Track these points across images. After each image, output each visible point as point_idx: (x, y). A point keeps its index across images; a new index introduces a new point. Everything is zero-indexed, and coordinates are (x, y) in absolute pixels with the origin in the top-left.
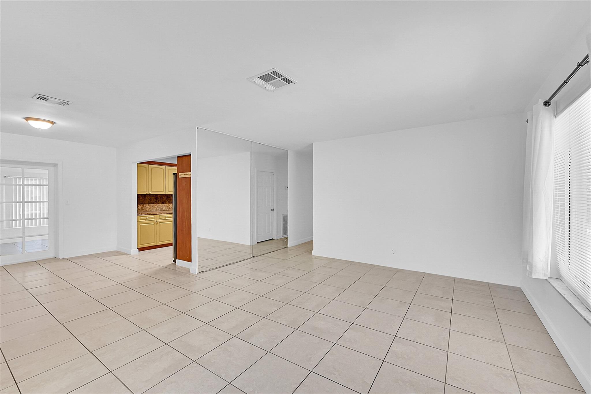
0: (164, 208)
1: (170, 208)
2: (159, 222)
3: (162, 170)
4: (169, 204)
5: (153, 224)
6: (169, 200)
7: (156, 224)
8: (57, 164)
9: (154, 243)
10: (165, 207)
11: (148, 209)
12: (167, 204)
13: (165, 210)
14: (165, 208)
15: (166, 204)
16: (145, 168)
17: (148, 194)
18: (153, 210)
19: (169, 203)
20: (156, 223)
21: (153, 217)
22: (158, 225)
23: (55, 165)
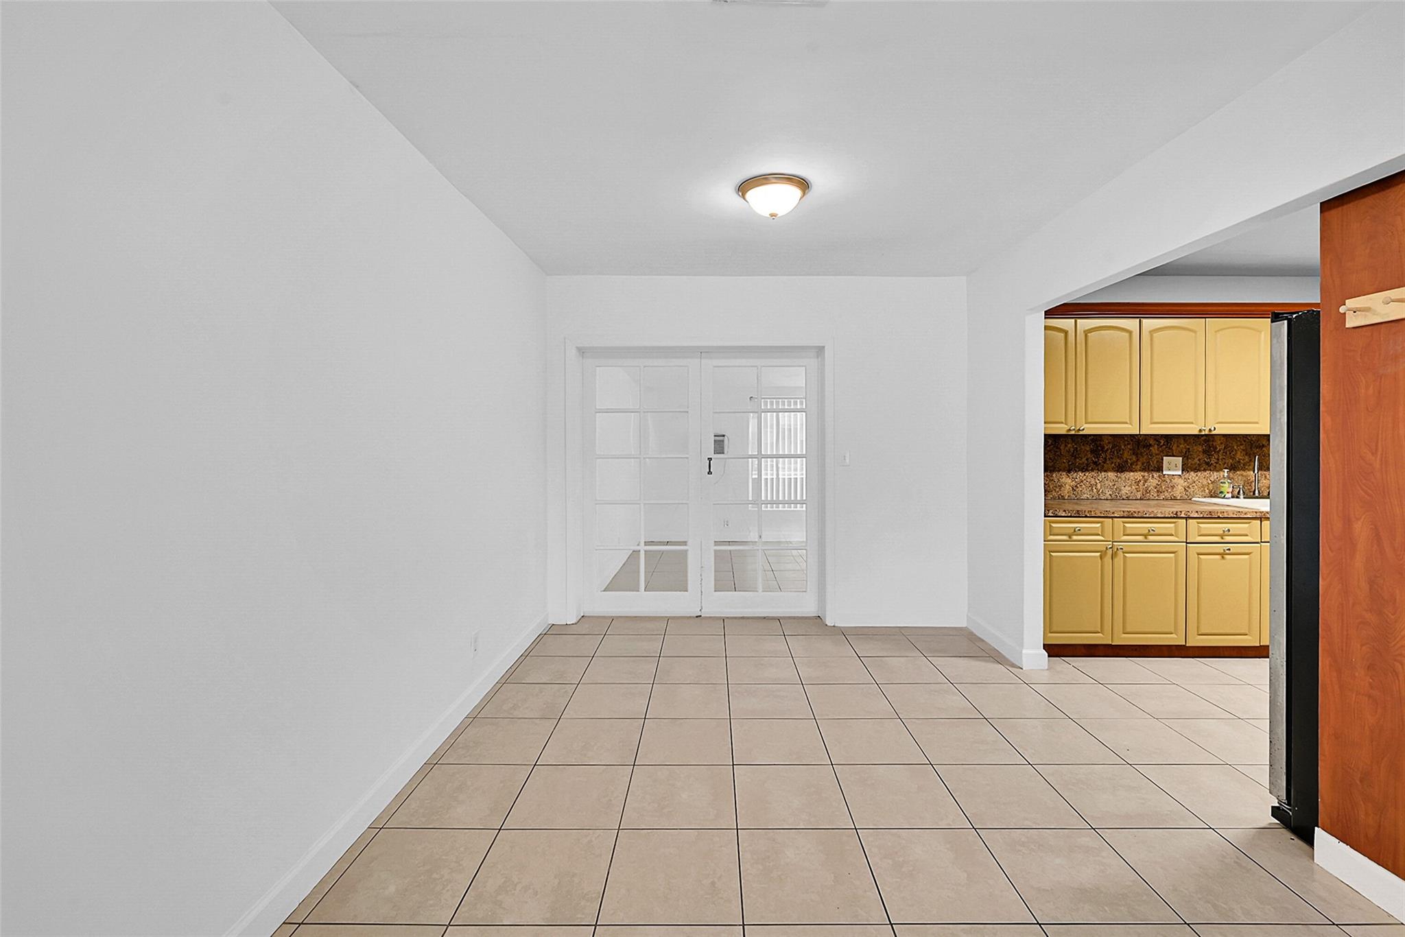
0: (1125, 491)
1: (1147, 491)
2: (1120, 552)
3: (1127, 335)
4: (1146, 474)
5: (1099, 554)
6: (1144, 459)
7: (1108, 559)
8: (824, 347)
9: (1102, 632)
10: (1131, 486)
11: (1066, 491)
12: (1138, 475)
13: (1128, 499)
14: (1128, 488)
15: (1132, 473)
16: (1063, 335)
17: (1073, 433)
18: (1085, 496)
19: (1143, 470)
20: (1110, 552)
21: (1099, 525)
22: (1116, 560)
23: (820, 350)
